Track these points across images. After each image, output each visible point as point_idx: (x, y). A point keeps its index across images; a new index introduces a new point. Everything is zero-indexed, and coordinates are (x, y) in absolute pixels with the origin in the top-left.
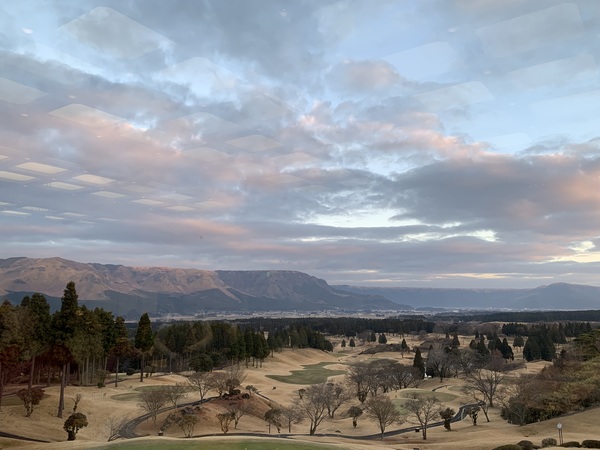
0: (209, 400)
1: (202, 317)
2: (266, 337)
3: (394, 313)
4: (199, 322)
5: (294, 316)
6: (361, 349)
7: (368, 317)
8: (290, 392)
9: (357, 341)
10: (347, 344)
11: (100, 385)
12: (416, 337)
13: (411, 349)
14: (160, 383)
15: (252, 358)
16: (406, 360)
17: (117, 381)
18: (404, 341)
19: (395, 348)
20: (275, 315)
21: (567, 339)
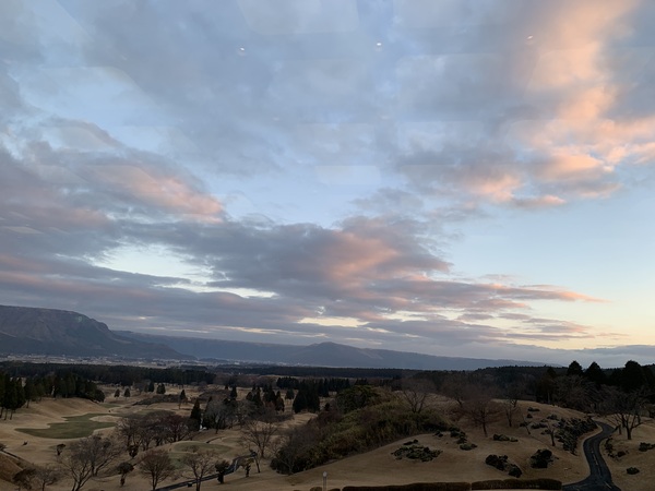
2: (23, 384)
3: (177, 363)
5: (62, 362)
6: (136, 400)
7: (148, 366)
8: (45, 447)
9: (133, 391)
10: (122, 394)
12: (196, 388)
13: (189, 399)
16: (183, 411)
18: (183, 393)
19: (173, 399)
20: (38, 359)
21: (330, 393)
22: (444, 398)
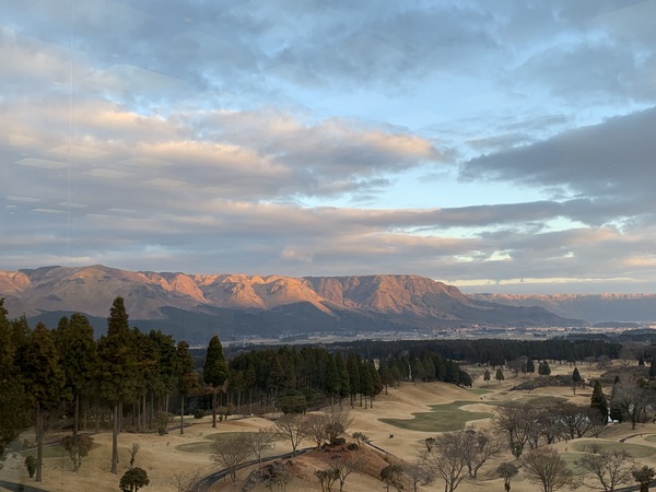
0: (304, 451)
1: (289, 339)
2: (377, 366)
3: (560, 331)
4: (285, 346)
5: (415, 338)
6: (513, 383)
7: (521, 338)
8: (413, 441)
9: (507, 373)
10: (493, 376)
11: (162, 432)
12: (594, 365)
13: (587, 382)
14: (239, 429)
15: (358, 395)
16: (579, 398)
17: (182, 426)
18: (576, 371)
19: (563, 381)
20: (388, 336)
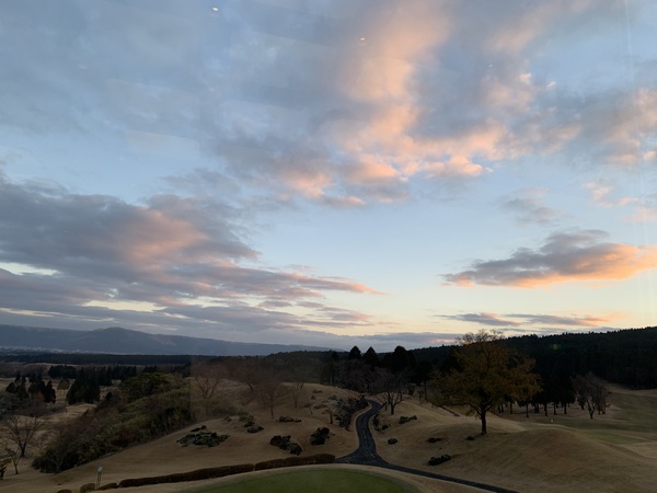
21: (113, 382)
22: (236, 383)
